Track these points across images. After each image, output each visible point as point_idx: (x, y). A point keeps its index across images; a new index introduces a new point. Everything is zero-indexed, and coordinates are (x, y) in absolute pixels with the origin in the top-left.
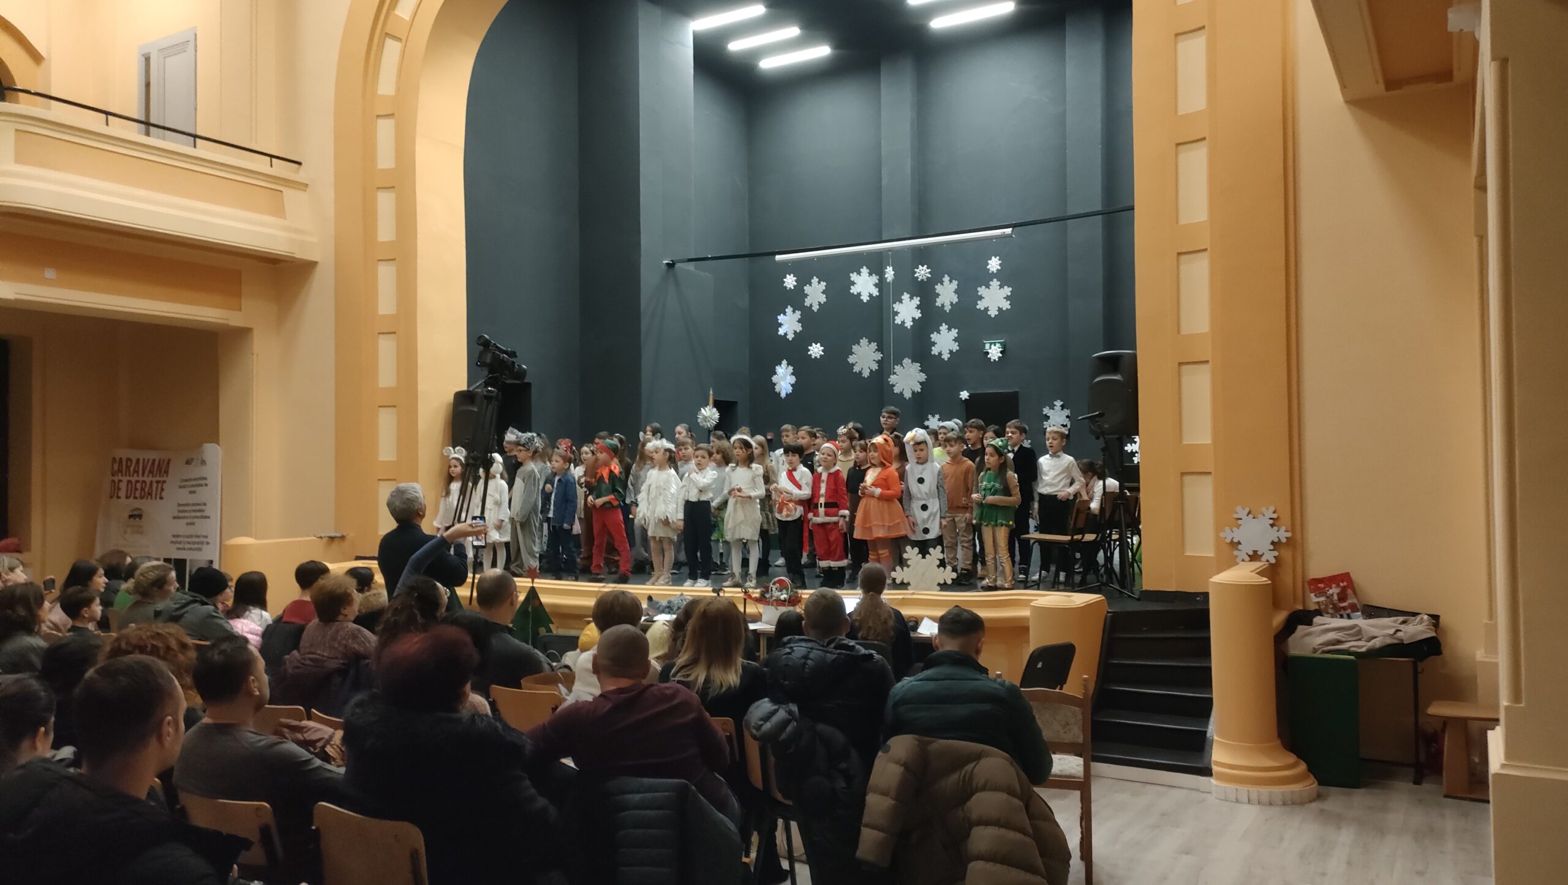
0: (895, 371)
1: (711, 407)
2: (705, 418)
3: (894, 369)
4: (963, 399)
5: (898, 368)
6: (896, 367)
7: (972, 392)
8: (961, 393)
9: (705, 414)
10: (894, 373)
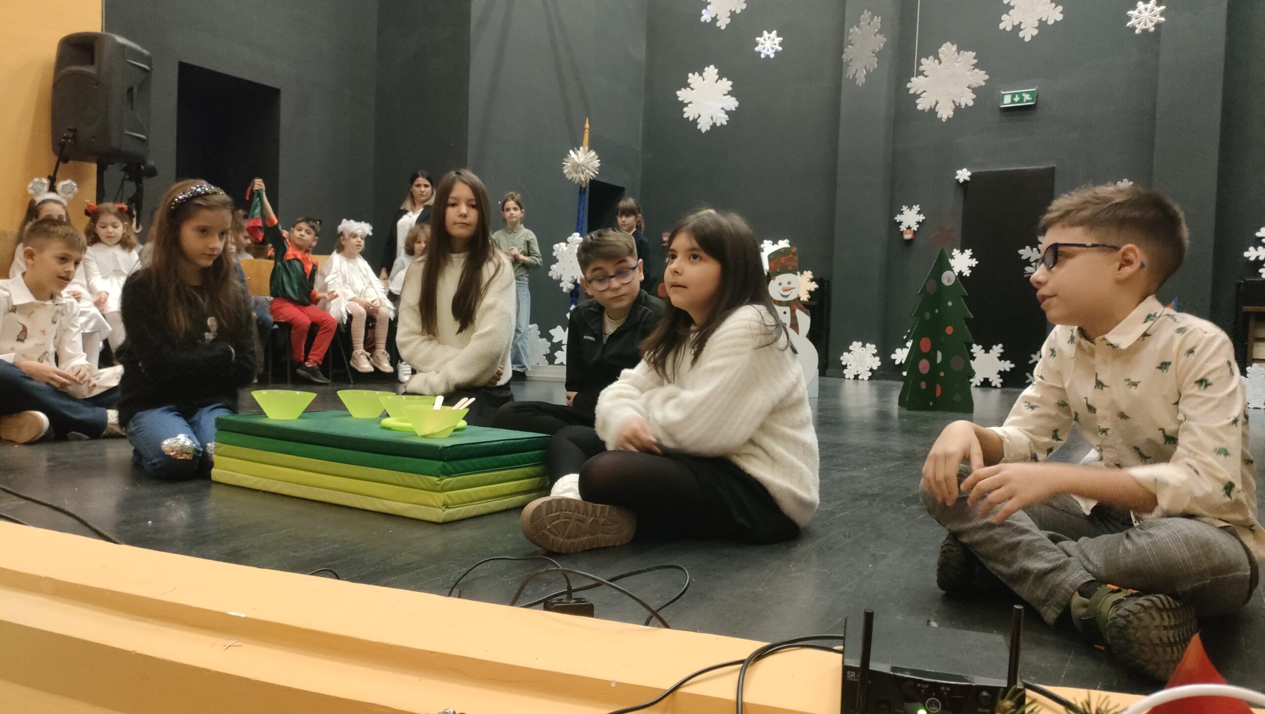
0: (921, 68)
1: (587, 148)
2: (577, 167)
3: (920, 64)
4: (961, 181)
5: (927, 64)
6: (923, 60)
7: (977, 170)
8: (959, 172)
9: (577, 160)
10: (921, 73)
